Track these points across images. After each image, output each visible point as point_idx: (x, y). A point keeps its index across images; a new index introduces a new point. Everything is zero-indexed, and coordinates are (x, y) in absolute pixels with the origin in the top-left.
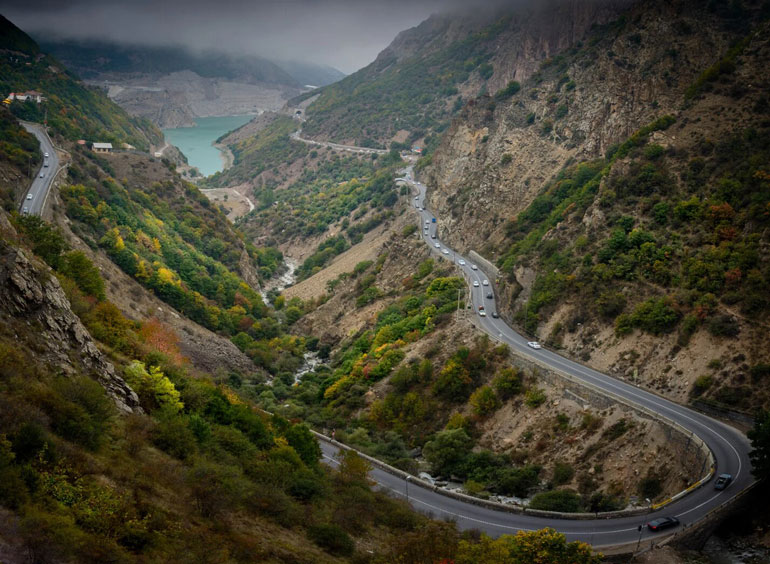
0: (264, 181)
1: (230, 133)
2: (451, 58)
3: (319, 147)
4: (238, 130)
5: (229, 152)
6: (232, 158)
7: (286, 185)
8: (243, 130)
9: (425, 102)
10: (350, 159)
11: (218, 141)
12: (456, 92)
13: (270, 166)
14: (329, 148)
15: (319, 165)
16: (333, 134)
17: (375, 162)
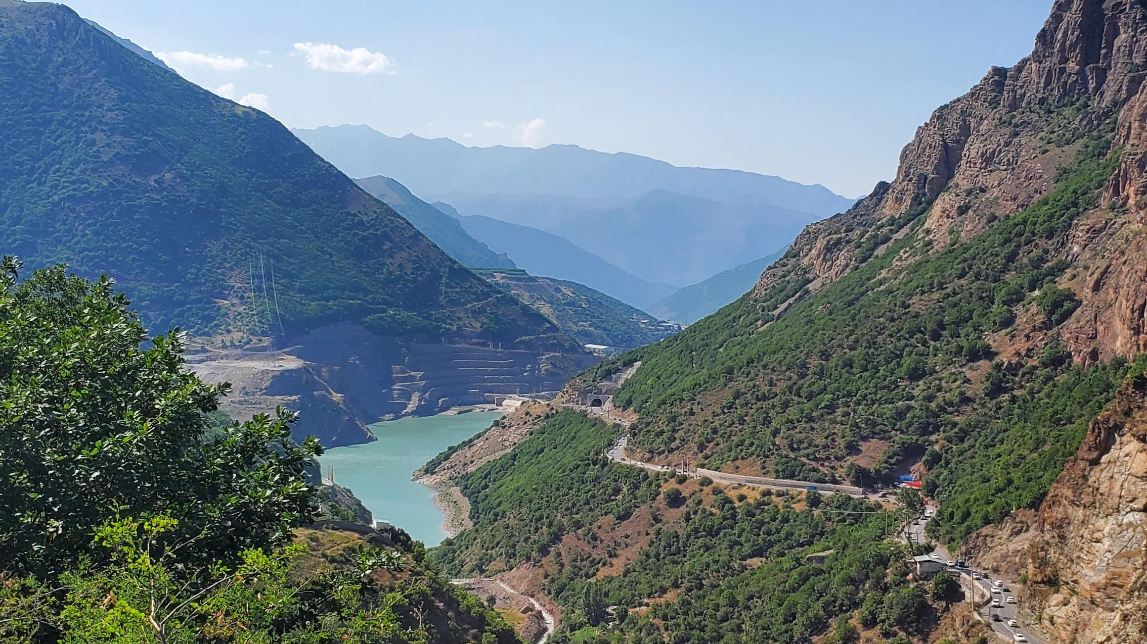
0: (566, 559)
1: (453, 450)
2: (961, 276)
3: (682, 480)
4: (469, 443)
5: (456, 491)
6: (466, 504)
7: (617, 567)
8: (479, 443)
9: (915, 375)
10: (760, 505)
11: (430, 469)
12: (989, 354)
13: (578, 525)
14: (706, 482)
15: (688, 519)
16: (707, 452)
17: (816, 512)
